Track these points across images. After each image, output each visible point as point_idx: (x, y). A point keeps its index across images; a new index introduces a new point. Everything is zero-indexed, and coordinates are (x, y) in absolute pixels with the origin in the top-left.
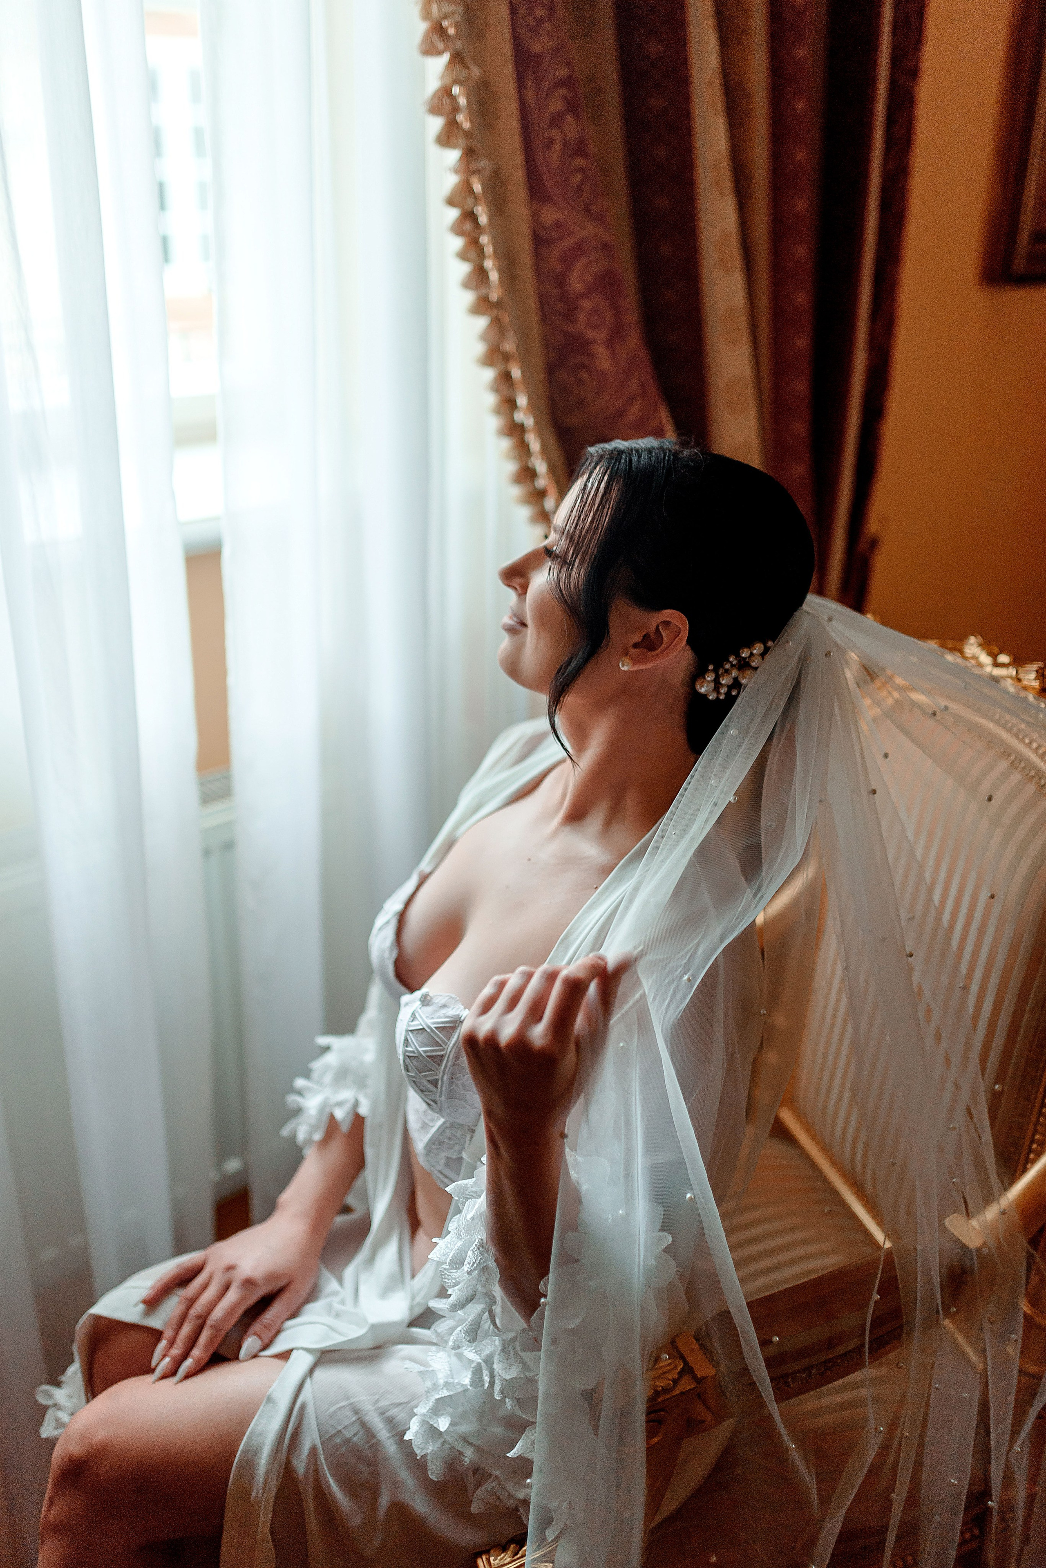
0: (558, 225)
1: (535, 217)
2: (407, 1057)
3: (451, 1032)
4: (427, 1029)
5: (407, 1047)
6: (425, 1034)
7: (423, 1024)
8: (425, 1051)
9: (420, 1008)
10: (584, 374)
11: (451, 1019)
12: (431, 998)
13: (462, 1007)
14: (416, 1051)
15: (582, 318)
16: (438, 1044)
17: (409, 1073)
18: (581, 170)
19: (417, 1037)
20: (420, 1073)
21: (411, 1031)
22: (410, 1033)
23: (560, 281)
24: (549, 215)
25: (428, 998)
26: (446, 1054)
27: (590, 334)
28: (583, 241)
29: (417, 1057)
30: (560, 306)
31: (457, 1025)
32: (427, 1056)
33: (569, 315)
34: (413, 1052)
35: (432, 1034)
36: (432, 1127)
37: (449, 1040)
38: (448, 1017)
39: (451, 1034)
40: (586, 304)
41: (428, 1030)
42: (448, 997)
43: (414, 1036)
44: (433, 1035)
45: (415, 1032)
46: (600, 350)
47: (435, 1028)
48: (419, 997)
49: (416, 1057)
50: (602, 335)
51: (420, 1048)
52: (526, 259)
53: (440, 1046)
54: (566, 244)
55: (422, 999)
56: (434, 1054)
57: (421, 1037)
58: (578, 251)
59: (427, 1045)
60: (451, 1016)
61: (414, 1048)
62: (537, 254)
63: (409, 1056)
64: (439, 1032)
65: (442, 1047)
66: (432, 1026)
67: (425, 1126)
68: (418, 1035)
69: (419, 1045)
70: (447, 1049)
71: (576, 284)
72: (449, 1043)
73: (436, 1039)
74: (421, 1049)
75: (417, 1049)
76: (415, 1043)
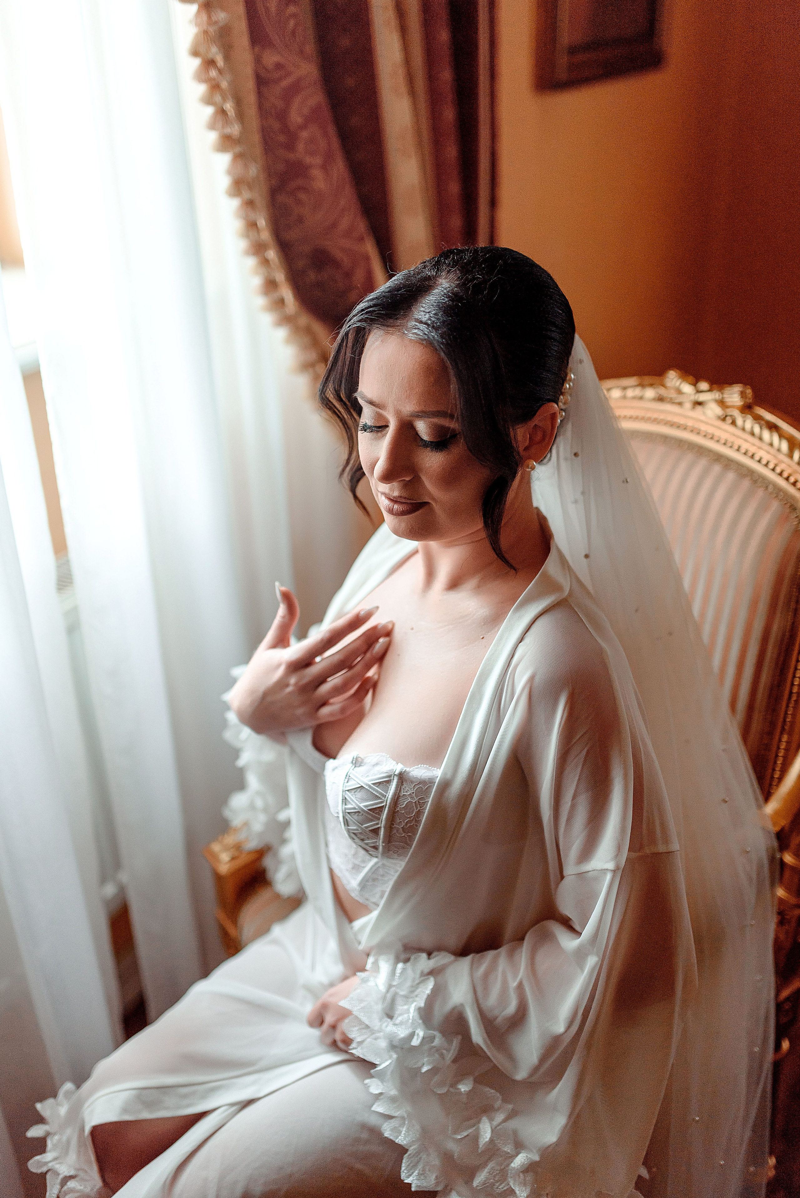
0: (279, 66)
1: (258, 60)
2: (347, 814)
3: (388, 785)
4: (365, 786)
5: (346, 804)
6: (363, 791)
7: (360, 783)
8: (366, 806)
9: (353, 769)
10: (302, 196)
11: (387, 774)
12: (363, 760)
13: (395, 762)
14: (357, 807)
15: (301, 147)
16: (377, 797)
17: (349, 827)
18: (294, 15)
19: (355, 795)
20: (362, 825)
21: (348, 791)
22: (347, 792)
23: (282, 116)
24: (271, 59)
25: (359, 760)
26: (386, 805)
27: (308, 160)
28: (299, 80)
29: (359, 812)
30: (282, 138)
31: (392, 778)
32: (369, 810)
33: (290, 146)
34: (355, 808)
35: (370, 790)
36: (364, 867)
37: (387, 793)
38: (382, 773)
39: (389, 787)
40: (304, 134)
41: (367, 787)
42: (379, 756)
43: (352, 795)
44: (372, 791)
45: (353, 791)
46: (317, 173)
47: (372, 784)
48: (351, 760)
49: (357, 812)
50: (317, 160)
51: (360, 804)
52: (251, 99)
53: (380, 799)
54: (285, 83)
55: (354, 762)
56: (374, 807)
57: (359, 794)
58: (295, 89)
59: (367, 800)
60: (385, 771)
61: (354, 804)
62: (260, 94)
63: (348, 813)
64: (377, 787)
65: (382, 799)
66: (370, 783)
67: (356, 868)
68: (356, 793)
69: (359, 802)
70: (387, 800)
71: (295, 117)
72: (387, 796)
73: (376, 793)
74: (362, 805)
75: (358, 805)
76: (355, 801)
